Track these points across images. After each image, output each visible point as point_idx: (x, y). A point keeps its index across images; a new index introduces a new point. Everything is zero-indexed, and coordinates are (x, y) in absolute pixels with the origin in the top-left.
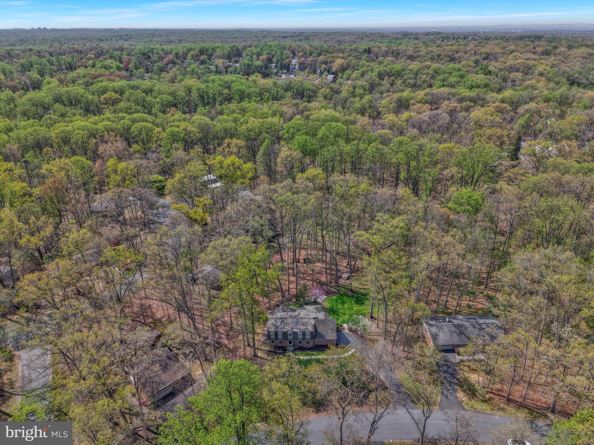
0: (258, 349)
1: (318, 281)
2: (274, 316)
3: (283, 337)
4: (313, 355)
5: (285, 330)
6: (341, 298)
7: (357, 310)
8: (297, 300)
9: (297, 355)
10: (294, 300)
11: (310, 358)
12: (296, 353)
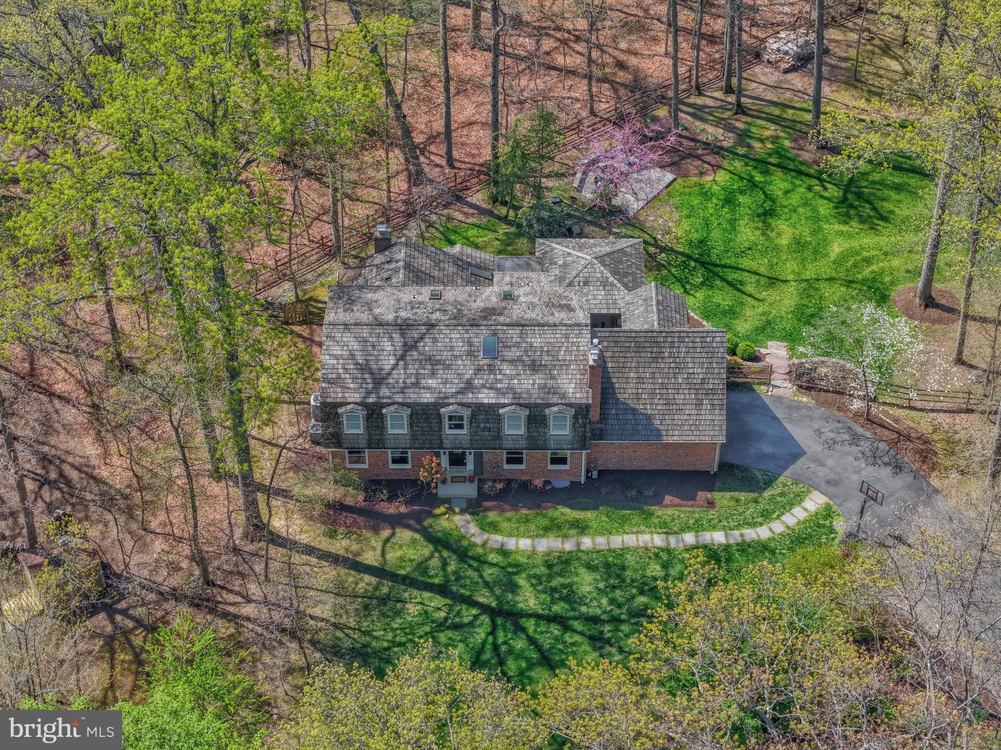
0: (270, 491)
1: (623, 77)
2: (361, 315)
3: (414, 438)
4: (582, 528)
5: (427, 398)
6: (753, 185)
7: (843, 257)
8: (494, 200)
9: (494, 527)
10: (479, 198)
11: (569, 546)
12: (492, 516)
